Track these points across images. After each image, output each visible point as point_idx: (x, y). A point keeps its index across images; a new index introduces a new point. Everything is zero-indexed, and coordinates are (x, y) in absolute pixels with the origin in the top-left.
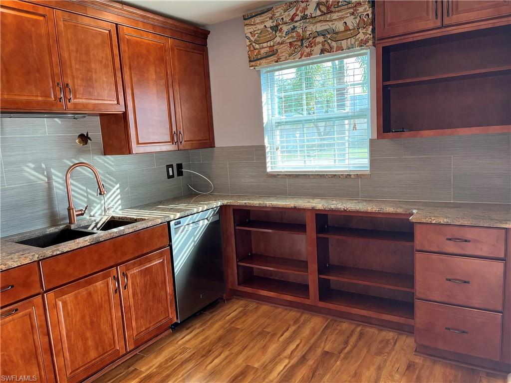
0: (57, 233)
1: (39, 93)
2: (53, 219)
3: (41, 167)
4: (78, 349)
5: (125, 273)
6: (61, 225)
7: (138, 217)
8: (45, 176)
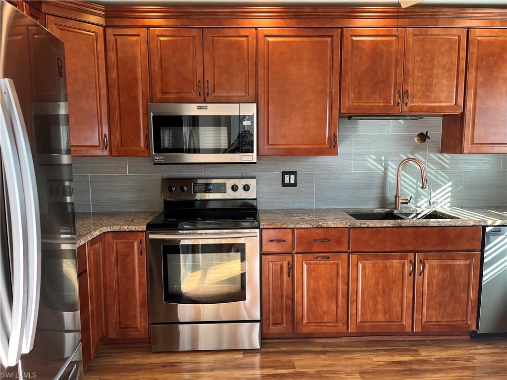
0: (382, 214)
1: (381, 100)
2: (383, 202)
3: (380, 159)
4: (368, 306)
5: (422, 261)
6: (387, 208)
7: (455, 216)
8: (382, 166)
